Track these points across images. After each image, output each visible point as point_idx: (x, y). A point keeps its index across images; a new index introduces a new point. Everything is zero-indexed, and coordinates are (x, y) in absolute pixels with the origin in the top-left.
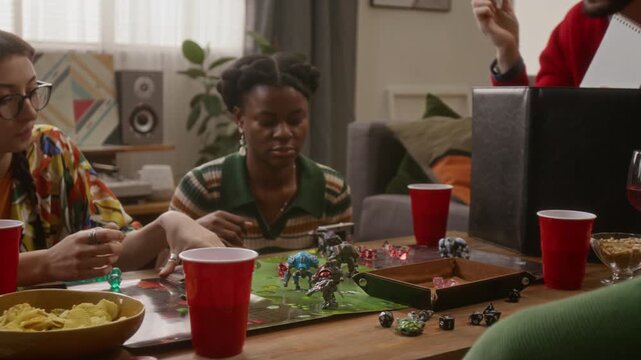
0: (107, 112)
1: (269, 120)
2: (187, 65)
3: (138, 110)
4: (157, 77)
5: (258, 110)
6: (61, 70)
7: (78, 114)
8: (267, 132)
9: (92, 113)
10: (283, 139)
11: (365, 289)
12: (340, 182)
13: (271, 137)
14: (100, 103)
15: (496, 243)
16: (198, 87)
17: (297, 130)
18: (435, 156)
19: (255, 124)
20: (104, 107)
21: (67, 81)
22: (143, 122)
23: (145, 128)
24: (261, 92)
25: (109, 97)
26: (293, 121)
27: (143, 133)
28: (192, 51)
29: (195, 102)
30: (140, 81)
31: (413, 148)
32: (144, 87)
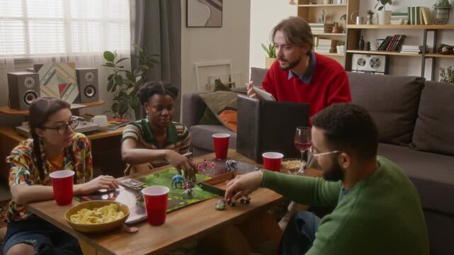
0: (74, 88)
1: (160, 108)
2: (106, 61)
3: (87, 87)
4: (95, 72)
5: (155, 104)
6: (52, 71)
7: (60, 91)
8: (158, 113)
9: (67, 89)
10: (165, 116)
11: (202, 188)
12: (182, 127)
13: (160, 115)
14: (70, 84)
15: (247, 156)
16: (111, 71)
17: (171, 112)
18: (220, 110)
19: (154, 110)
20: (72, 86)
21: (55, 76)
22: (90, 92)
23: (91, 95)
24: (156, 97)
25: (74, 82)
26: (169, 108)
27: (90, 97)
28: (109, 56)
29: (110, 78)
30: (88, 74)
31: (210, 105)
32: (90, 77)
